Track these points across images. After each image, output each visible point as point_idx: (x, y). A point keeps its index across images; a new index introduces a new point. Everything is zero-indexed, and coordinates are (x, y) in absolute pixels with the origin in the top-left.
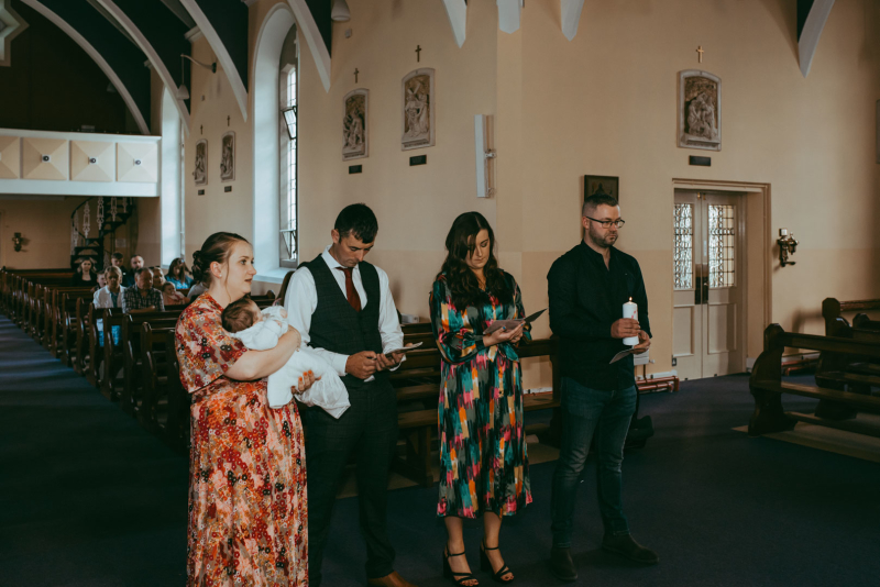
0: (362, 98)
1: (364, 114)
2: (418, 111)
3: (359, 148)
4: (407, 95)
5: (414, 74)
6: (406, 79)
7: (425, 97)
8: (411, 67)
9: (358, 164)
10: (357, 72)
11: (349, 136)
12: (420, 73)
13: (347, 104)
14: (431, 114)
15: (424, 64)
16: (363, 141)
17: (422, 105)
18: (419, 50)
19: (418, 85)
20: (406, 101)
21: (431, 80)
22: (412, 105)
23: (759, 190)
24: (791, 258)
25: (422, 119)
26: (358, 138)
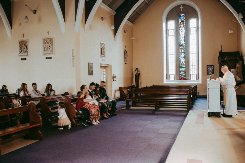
0: (26, 42)
1: (27, 45)
2: (50, 47)
3: (26, 54)
4: (44, 42)
5: (47, 38)
6: (44, 39)
7: (51, 43)
8: (46, 36)
9: (25, 58)
10: (23, 35)
11: (22, 51)
12: (49, 38)
13: (19, 42)
14: (53, 47)
15: (50, 36)
16: (27, 52)
17: (51, 45)
18: (48, 32)
19: (48, 41)
20: (44, 44)
21: (53, 40)
22: (47, 45)
23: (110, 66)
24: (115, 79)
25: (50, 49)
26: (25, 52)
